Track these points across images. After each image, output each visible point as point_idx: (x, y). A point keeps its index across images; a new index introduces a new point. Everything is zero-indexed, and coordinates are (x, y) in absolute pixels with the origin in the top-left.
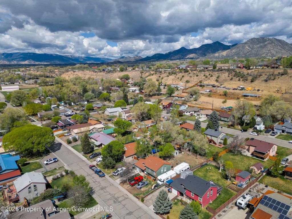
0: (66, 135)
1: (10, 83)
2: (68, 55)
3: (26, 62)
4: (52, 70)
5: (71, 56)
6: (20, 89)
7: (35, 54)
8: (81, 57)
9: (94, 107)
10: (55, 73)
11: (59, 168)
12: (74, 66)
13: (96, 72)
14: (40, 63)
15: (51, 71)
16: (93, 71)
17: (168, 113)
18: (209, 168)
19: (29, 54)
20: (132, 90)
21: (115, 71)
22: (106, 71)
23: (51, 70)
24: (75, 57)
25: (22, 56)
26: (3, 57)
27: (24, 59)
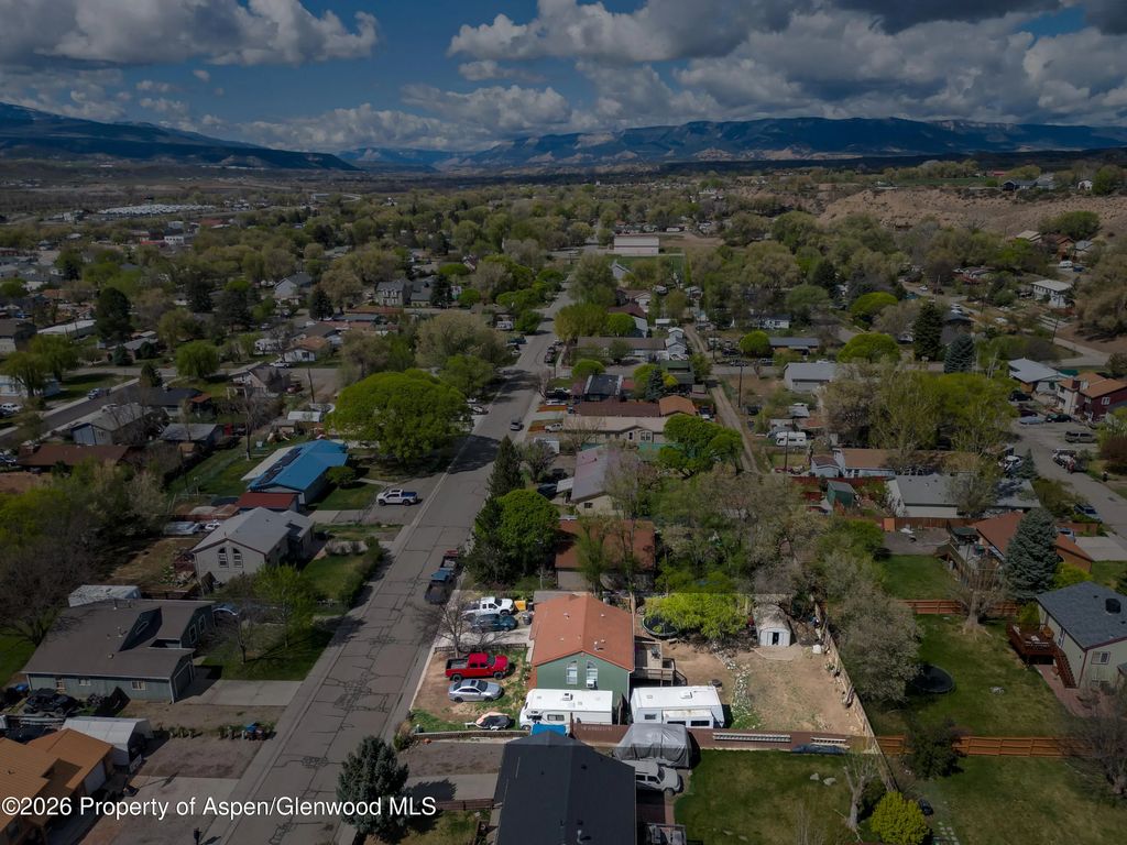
0: (550, 427)
1: (654, 226)
2: (946, 121)
3: (786, 154)
4: (809, 183)
5: (956, 123)
6: (661, 251)
7: (819, 122)
8: (1001, 129)
9: (776, 347)
10: (814, 197)
11: (389, 526)
12: (914, 169)
13: (969, 194)
14: (828, 156)
15: (805, 190)
16: (959, 192)
17: (1074, 438)
18: (822, 777)
19: (800, 124)
20: (1044, 293)
21: (1061, 195)
22: (1022, 194)
23: (804, 184)
24: (973, 125)
25: (776, 130)
26: (720, 135)
27: (780, 143)
